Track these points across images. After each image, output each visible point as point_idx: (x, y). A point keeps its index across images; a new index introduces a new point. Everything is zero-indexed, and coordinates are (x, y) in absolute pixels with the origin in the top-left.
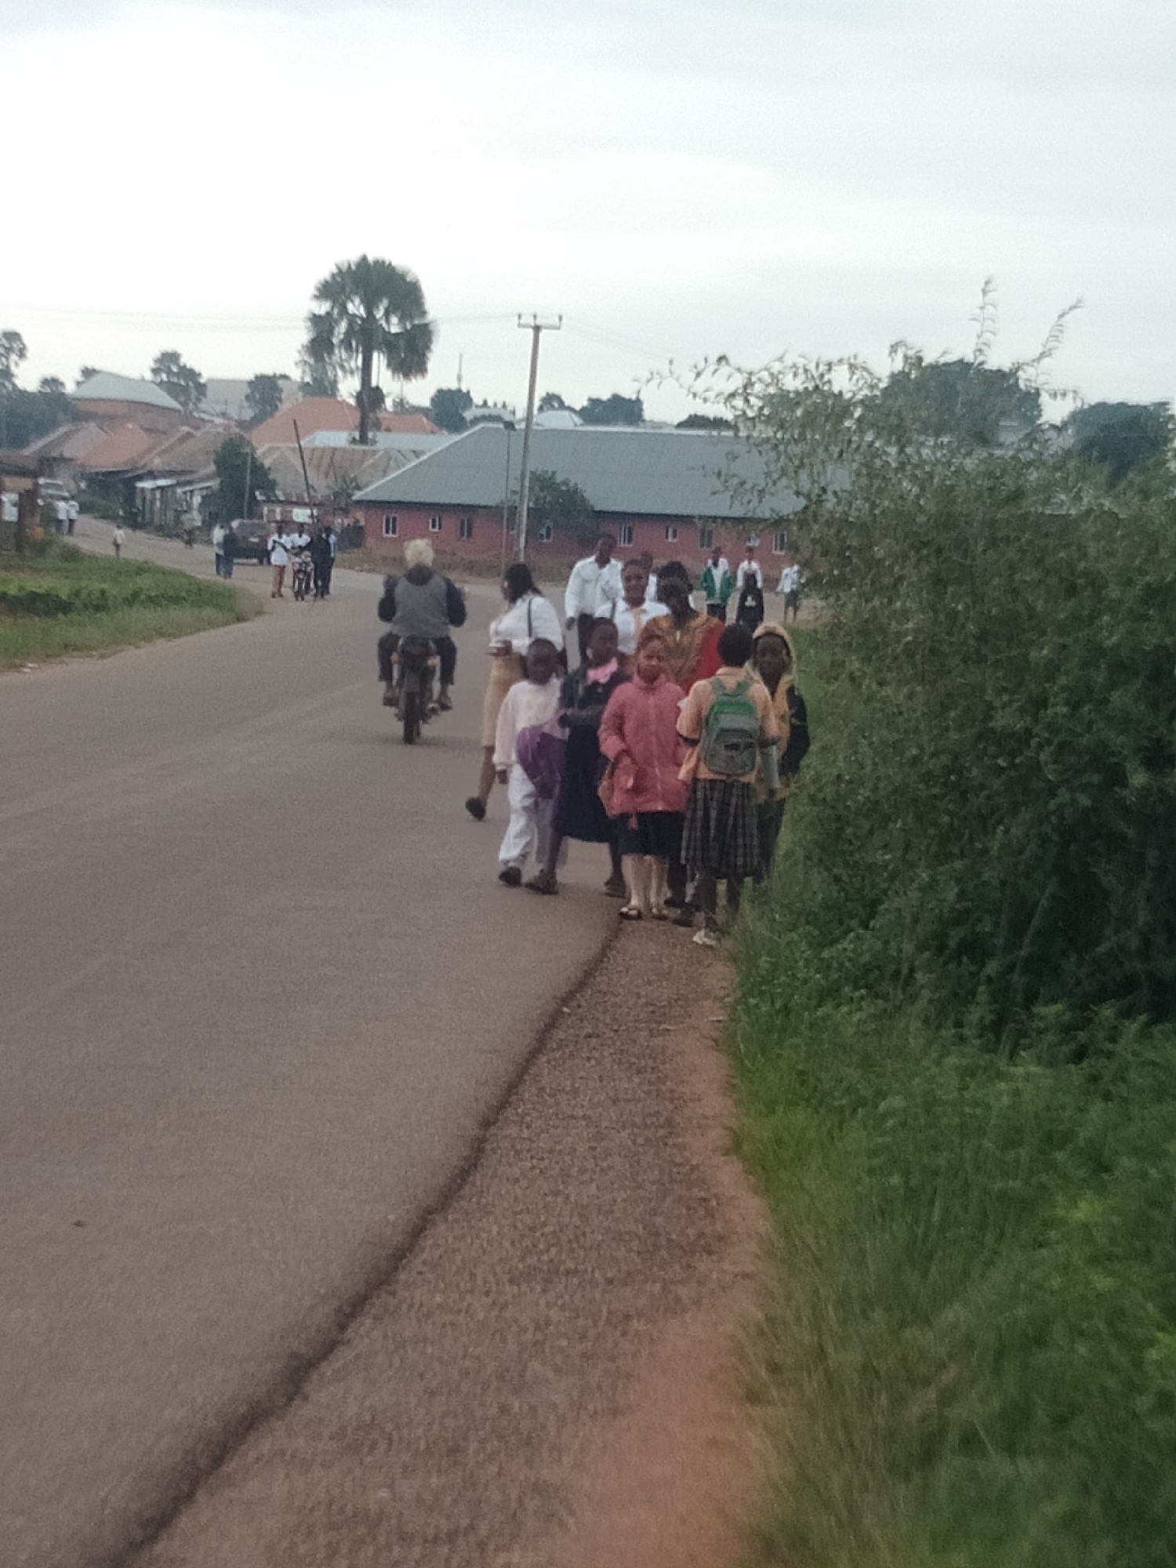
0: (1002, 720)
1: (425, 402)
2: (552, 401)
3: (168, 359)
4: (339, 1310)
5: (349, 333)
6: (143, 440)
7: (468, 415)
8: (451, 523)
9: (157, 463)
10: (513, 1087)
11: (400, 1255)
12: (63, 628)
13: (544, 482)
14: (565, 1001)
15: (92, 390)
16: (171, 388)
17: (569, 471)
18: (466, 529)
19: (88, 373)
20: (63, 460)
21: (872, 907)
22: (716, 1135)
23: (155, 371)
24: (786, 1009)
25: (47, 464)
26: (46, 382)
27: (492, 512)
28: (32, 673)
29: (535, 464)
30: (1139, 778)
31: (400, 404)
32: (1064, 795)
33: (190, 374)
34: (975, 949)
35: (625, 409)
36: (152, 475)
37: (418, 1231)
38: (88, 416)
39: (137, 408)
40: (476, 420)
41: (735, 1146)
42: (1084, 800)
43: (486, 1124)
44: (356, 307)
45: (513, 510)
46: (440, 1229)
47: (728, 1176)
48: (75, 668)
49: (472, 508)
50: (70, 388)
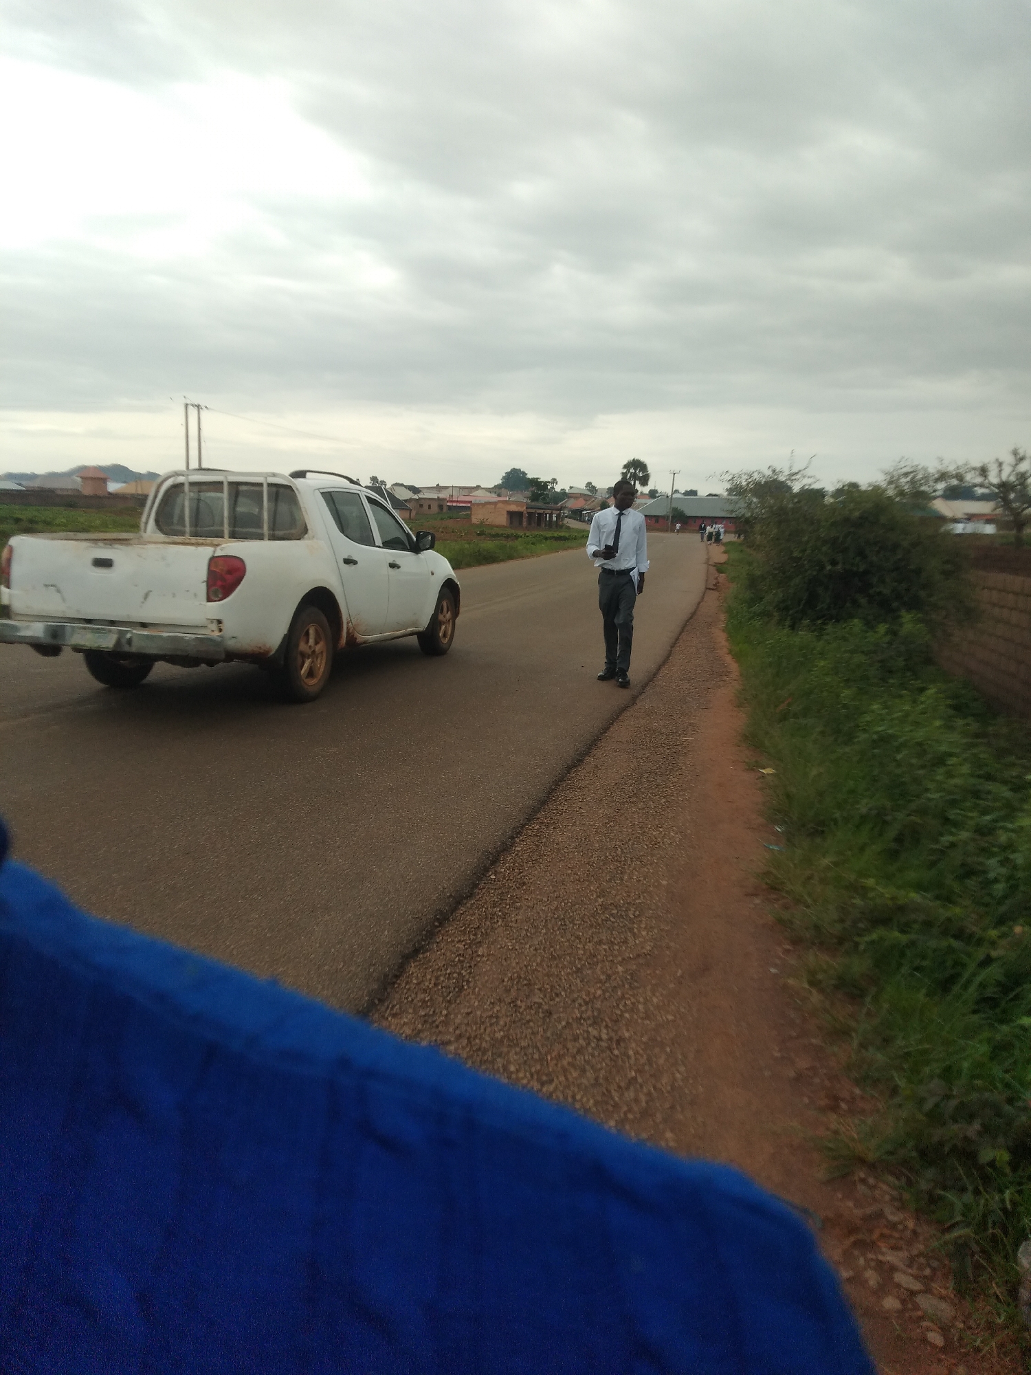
0: (795, 554)
1: (647, 493)
2: (677, 491)
3: (589, 484)
4: (642, 686)
5: (630, 476)
6: (584, 502)
7: (657, 495)
8: (653, 520)
9: (586, 507)
10: (677, 639)
11: (655, 675)
12: (568, 544)
13: (675, 510)
14: (688, 621)
15: (572, 491)
16: (589, 490)
17: (680, 507)
18: (657, 521)
19: (571, 487)
20: (565, 507)
21: (761, 599)
22: (725, 650)
23: (586, 487)
24: (740, 622)
25: (562, 508)
26: (562, 490)
27: (664, 517)
28: (561, 553)
29: (673, 506)
30: (829, 567)
31: (642, 493)
32: (809, 572)
33: (594, 487)
34: (787, 609)
35: (694, 493)
36: (586, 510)
37: (659, 669)
38: (571, 497)
39: (582, 495)
40: (659, 496)
41: (730, 652)
42: (815, 573)
43: (672, 647)
44: (632, 470)
45: (668, 517)
46: (663, 669)
47: (728, 659)
48: (570, 552)
49: (658, 516)
50: (567, 491)
